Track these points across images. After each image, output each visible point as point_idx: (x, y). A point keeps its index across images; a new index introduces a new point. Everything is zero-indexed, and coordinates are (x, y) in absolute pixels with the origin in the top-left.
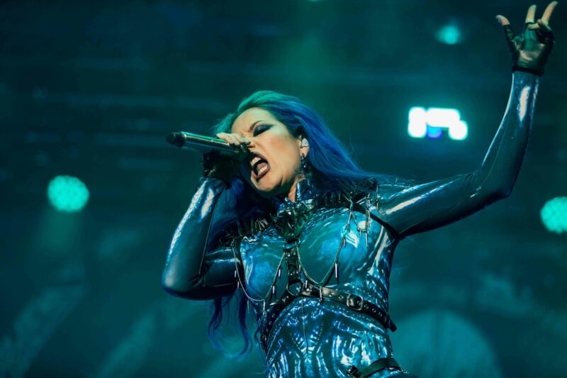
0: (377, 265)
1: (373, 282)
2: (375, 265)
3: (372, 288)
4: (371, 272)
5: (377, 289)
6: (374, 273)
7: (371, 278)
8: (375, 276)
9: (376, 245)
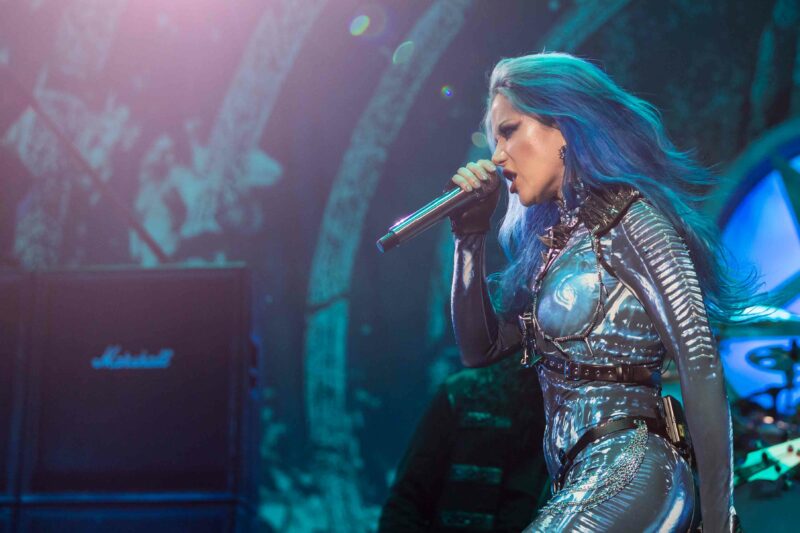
0: (612, 318)
1: (603, 341)
2: (608, 321)
3: (600, 348)
4: (599, 330)
5: (609, 347)
6: (605, 330)
7: (597, 338)
8: (607, 332)
9: (608, 300)
